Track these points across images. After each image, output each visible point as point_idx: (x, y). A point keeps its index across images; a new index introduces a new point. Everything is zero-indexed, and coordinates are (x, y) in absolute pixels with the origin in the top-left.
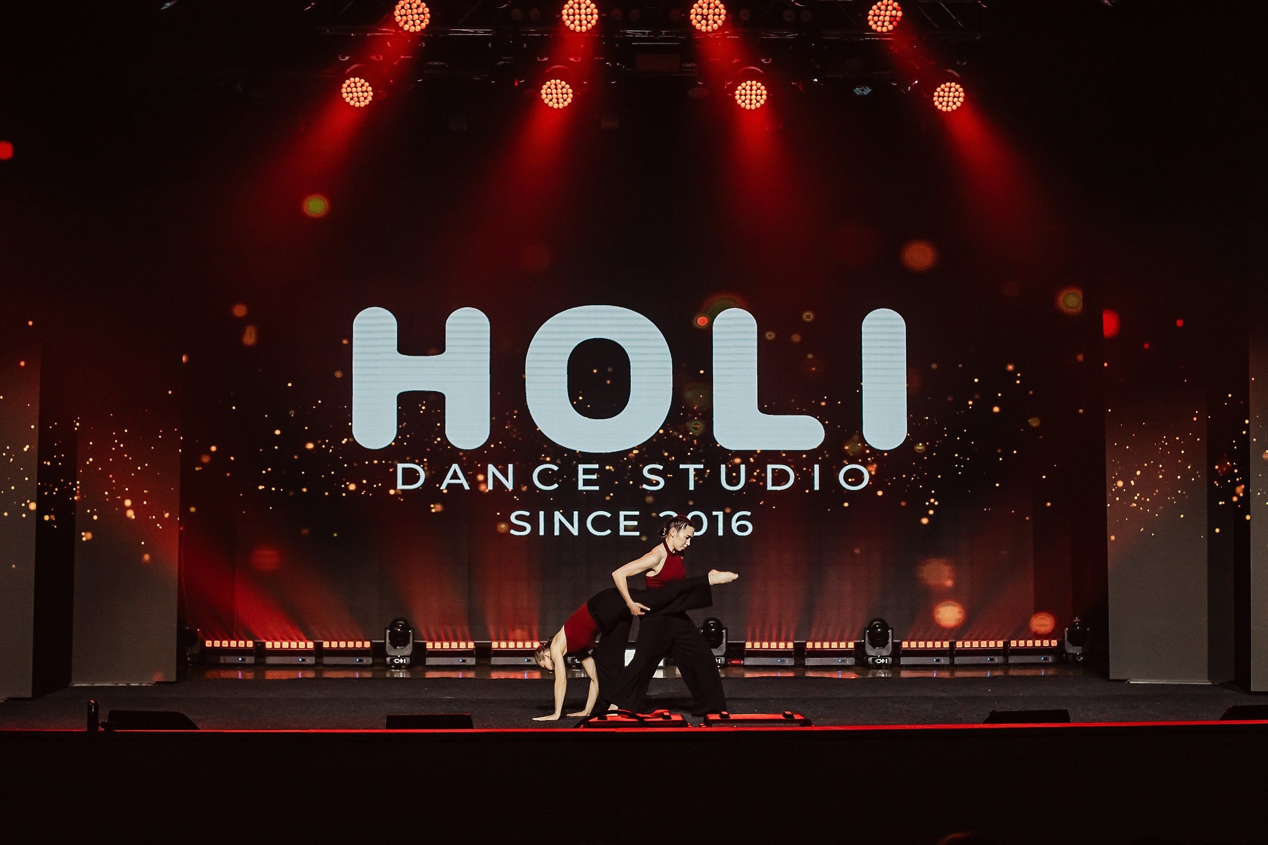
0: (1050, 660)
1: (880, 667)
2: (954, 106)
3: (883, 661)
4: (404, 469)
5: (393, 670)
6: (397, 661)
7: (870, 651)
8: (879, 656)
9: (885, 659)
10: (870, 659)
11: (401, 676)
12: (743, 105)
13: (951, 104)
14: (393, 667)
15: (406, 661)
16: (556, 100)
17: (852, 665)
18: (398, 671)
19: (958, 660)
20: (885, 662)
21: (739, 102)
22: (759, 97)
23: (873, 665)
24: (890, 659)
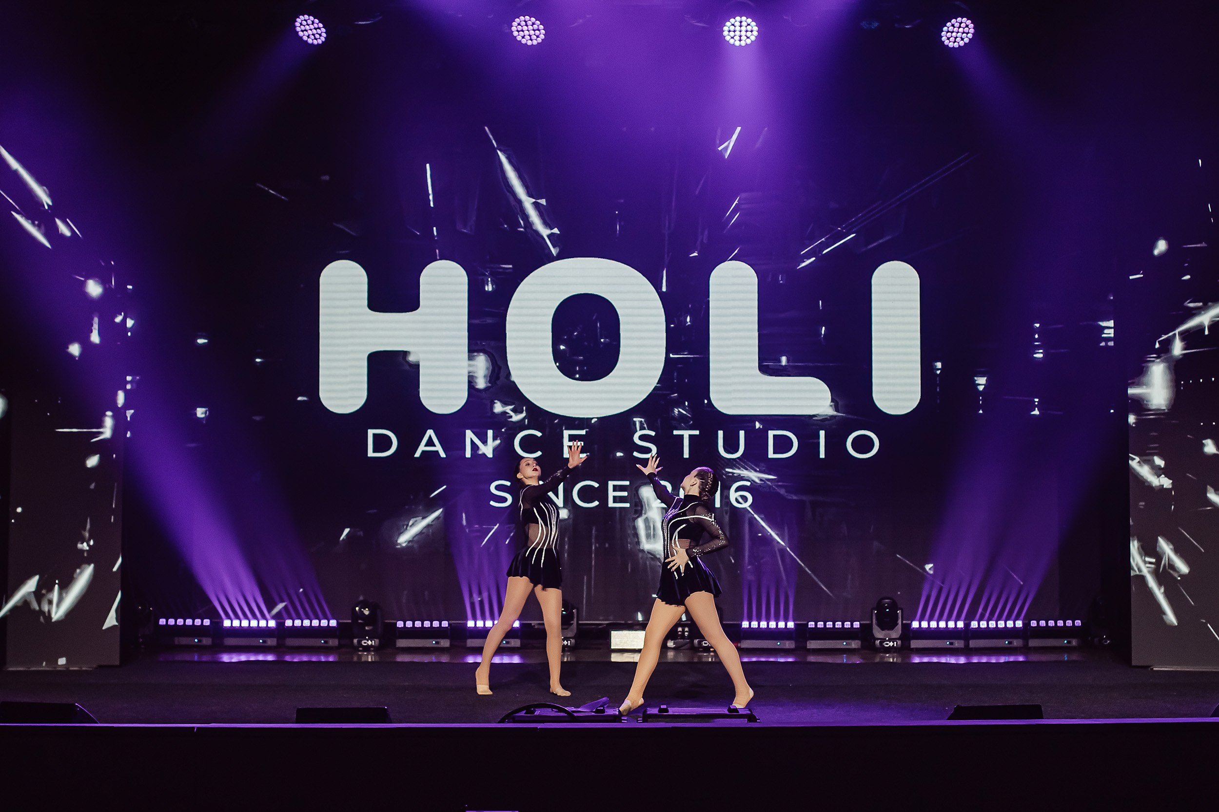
0: (1074, 643)
1: (889, 650)
2: (962, 41)
3: (891, 644)
4: (374, 435)
5: (360, 653)
6: (365, 643)
7: (878, 633)
8: (887, 639)
9: (893, 642)
10: (878, 642)
11: (370, 660)
12: (732, 41)
13: (958, 39)
14: (361, 649)
15: (375, 642)
16: (529, 37)
17: (858, 649)
18: (365, 653)
19: (973, 644)
20: (894, 645)
21: (728, 38)
22: (749, 34)
23: (880, 648)
24: (899, 642)
